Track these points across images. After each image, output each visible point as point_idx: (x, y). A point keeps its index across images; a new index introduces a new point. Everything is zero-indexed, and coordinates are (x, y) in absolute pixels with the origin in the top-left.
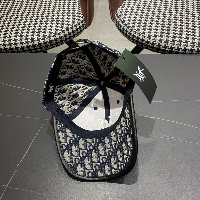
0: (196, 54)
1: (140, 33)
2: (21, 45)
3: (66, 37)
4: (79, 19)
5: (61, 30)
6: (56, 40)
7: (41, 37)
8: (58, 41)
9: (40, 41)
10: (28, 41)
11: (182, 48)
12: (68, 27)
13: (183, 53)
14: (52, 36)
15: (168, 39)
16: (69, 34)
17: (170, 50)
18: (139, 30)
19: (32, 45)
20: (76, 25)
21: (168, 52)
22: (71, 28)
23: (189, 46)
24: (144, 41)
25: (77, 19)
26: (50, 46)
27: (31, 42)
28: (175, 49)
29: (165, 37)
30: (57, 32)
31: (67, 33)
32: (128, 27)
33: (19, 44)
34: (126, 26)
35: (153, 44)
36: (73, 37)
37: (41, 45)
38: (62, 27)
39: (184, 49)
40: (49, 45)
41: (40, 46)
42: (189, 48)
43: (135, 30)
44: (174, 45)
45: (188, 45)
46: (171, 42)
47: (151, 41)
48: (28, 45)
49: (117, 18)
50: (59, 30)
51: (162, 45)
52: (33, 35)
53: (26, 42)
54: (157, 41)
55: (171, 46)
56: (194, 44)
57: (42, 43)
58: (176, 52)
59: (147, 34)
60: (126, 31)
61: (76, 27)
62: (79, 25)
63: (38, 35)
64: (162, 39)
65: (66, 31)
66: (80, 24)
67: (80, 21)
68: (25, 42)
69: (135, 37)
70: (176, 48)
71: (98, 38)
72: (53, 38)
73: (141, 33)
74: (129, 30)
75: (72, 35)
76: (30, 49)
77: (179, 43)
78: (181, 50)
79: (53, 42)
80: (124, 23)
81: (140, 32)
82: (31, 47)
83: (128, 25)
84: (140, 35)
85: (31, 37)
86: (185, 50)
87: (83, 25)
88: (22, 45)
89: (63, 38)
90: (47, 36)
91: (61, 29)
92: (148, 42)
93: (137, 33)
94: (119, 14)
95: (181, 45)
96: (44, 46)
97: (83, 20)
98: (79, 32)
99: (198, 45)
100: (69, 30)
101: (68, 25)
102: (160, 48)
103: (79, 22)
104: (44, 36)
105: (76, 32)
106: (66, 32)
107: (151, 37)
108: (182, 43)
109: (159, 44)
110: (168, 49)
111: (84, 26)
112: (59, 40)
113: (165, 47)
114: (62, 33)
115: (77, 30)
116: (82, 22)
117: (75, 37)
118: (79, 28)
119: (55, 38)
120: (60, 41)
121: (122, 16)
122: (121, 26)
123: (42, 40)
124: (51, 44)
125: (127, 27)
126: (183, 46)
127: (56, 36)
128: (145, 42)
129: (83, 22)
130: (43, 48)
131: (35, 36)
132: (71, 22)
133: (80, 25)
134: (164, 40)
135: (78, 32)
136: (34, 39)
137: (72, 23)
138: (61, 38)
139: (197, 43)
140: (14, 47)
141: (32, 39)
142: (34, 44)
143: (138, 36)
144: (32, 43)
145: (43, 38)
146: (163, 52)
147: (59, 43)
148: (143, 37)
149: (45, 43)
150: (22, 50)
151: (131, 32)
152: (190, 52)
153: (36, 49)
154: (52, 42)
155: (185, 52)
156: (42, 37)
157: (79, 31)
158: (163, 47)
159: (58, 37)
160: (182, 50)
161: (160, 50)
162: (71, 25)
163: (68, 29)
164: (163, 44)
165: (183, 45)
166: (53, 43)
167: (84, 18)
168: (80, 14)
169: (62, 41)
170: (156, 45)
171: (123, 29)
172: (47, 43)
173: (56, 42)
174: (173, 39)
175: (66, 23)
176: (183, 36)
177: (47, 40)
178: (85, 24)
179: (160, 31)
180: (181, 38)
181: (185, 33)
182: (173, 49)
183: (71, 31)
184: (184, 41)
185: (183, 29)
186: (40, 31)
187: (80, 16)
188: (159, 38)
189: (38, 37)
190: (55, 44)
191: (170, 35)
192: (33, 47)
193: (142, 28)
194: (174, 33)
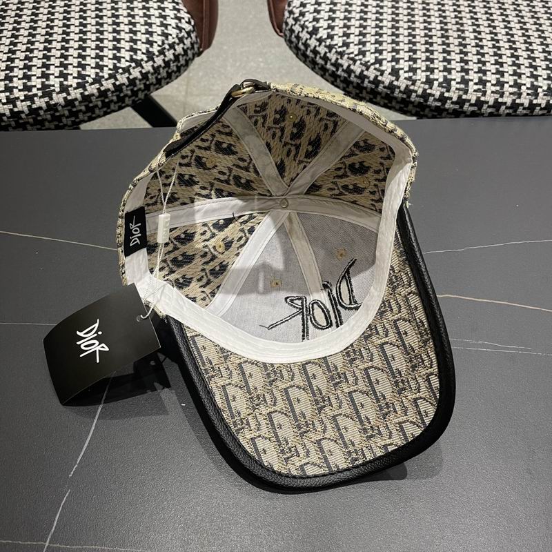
0: (526, 115)
1: (369, 62)
2: (11, 106)
3: (148, 79)
4: (179, 25)
5: (132, 60)
6: (118, 88)
7: (72, 82)
8: (126, 92)
9: (69, 94)
10: (30, 94)
11: (488, 102)
12: (151, 50)
13: (491, 115)
14: (106, 76)
15: (449, 77)
16: (155, 72)
17: (457, 107)
18: (363, 53)
19: (44, 106)
20: (174, 43)
21: (448, 113)
22: (159, 51)
23: (507, 94)
24: (382, 85)
25: (175, 26)
26: (102, 107)
27: (40, 97)
28: (471, 105)
29: (440, 71)
30: (118, 65)
31: (148, 67)
32: (330, 47)
33: (4, 104)
34: (323, 44)
35: (408, 91)
36: (166, 78)
37: (74, 106)
38: (133, 50)
39: (494, 103)
40: (96, 106)
41: (69, 108)
42: (508, 100)
43: (352, 53)
44: (466, 92)
45: (503, 93)
46: (458, 86)
47: (402, 83)
48: (34, 106)
49: (291, 21)
50: (124, 58)
51: (433, 95)
52: (45, 76)
53: (27, 98)
54: (418, 83)
55: (460, 97)
56: (519, 88)
57: (76, 99)
58: (473, 111)
59: (390, 65)
60: (325, 58)
61: (175, 50)
62: (181, 45)
63: (63, 76)
64: (432, 77)
65: (146, 62)
66: (185, 41)
67: (184, 34)
68: (22, 98)
69: (353, 75)
70: (474, 102)
71: (211, 90)
72: (108, 85)
73: (369, 64)
74: (333, 56)
75: (163, 73)
76: (39, 118)
77: (481, 87)
78: (485, 106)
79: (110, 94)
80: (316, 35)
81: (367, 59)
82: (42, 112)
83: (329, 40)
84: (367, 69)
85: (40, 80)
86: (497, 105)
87: (192, 44)
88: (15, 106)
89: (137, 82)
90: (89, 76)
91: (131, 56)
92: (391, 87)
93: (358, 62)
94: (297, 12)
95: (486, 91)
96: (83, 108)
97: (192, 29)
98: (182, 65)
99: (529, 92)
100: (156, 59)
102: (429, 103)
103: (180, 35)
104: (80, 76)
105: (175, 64)
106: (147, 64)
107: (401, 72)
108: (489, 88)
109: (425, 90)
110: (452, 106)
111: (196, 46)
112: (127, 90)
113: (443, 99)
114: (134, 68)
115: (177, 57)
116: (189, 33)
117: (172, 81)
118: (183, 53)
119: (114, 84)
120: (129, 93)
121: (309, 17)
122: (306, 45)
123: (75, 89)
124: (103, 101)
125: (326, 46)
126: (492, 95)
127: (118, 76)
128: (384, 87)
129: (193, 35)
130: (81, 115)
131: (52, 77)
132: (158, 35)
133: (184, 44)
134: (437, 80)
135: (179, 65)
136: (52, 88)
137: (160, 38)
138: (132, 82)
139: (529, 86)
141: (44, 86)
142: (52, 102)
143: (362, 71)
144: (46, 99)
145: (78, 84)
146: (436, 114)
147: (127, 99)
148: (379, 73)
149: (86, 99)
150: (15, 121)
151: (340, 61)
152: (511, 111)
153: (59, 119)
154: (107, 97)
155: (496, 113)
156: (76, 81)
157: (182, 61)
158: (435, 100)
159: (122, 79)
160: (489, 107)
161: (427, 110)
162: (160, 43)
163: (150, 56)
164: (436, 91)
166: (111, 98)
167: (193, 22)
168: (182, 12)
169: (135, 93)
170: (417, 96)
171: (315, 52)
172: (93, 99)
173: (118, 96)
174: (463, 78)
175: (143, 38)
176: (488, 66)
177: (92, 89)
178: (197, 42)
179: (424, 56)
180: (485, 73)
181: (493, 60)
182: (464, 104)
183: (159, 61)
184: (494, 82)
185: (486, 49)
186: (66, 62)
187: (183, 18)
188: (424, 74)
189: (61, 79)
190: (115, 103)
191: (453, 64)
192: (49, 112)
193: (373, 48)
194: (462, 60)
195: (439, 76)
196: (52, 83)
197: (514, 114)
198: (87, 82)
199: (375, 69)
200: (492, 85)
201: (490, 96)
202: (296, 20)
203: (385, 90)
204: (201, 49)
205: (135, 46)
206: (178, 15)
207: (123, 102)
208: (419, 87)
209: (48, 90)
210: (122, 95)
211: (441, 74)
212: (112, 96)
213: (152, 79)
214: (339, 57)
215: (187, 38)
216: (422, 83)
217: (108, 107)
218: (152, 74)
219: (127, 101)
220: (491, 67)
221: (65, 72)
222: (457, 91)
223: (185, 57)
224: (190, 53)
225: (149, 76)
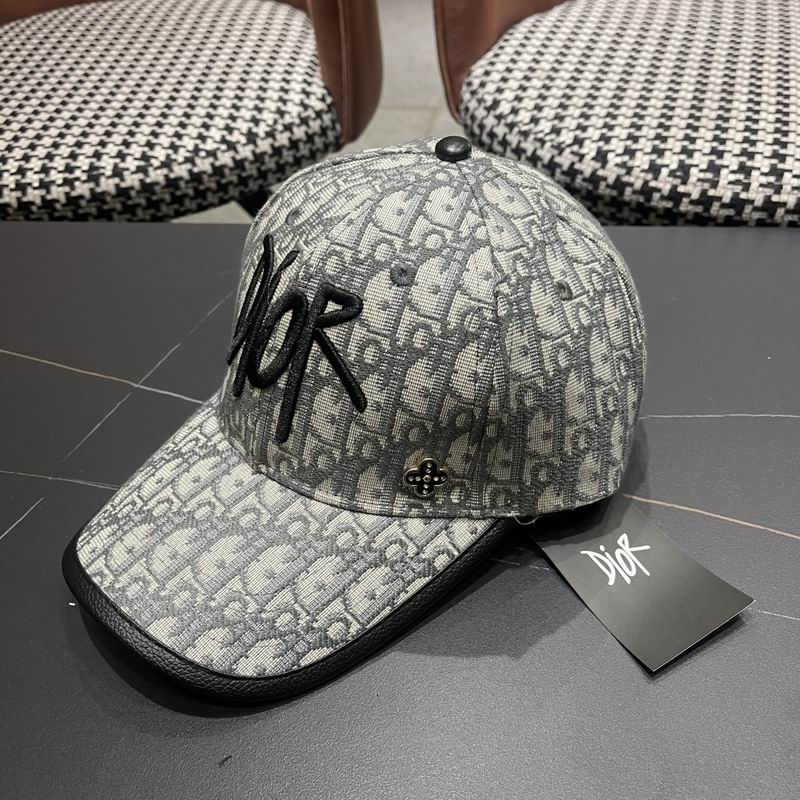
1: (563, 142)
2: (43, 192)
3: (244, 170)
4: (306, 101)
5: (223, 141)
6: (196, 177)
7: (131, 164)
8: (208, 184)
9: (122, 179)
10: (71, 176)
11: (754, 201)
12: (255, 130)
13: (760, 223)
14: (181, 160)
15: (688, 162)
16: (257, 161)
17: (699, 209)
18: (556, 131)
19: (87, 194)
20: (292, 124)
21: (687, 220)
22: (266, 133)
23: (787, 188)
24: (581, 177)
25: (298, 102)
26: (171, 203)
27: (84, 182)
28: (724, 206)
29: (674, 154)
30: (202, 146)
31: (246, 152)
32: (511, 126)
33: (35, 188)
34: (503, 121)
35: (619, 185)
36: (275, 173)
37: (129, 198)
38: (229, 129)
39: (765, 202)
40: (163, 200)
41: (122, 199)
42: (789, 198)
43: (542, 131)
44: (715, 185)
45: (781, 187)
46: (702, 175)
48: (74, 194)
49: (467, 96)
50: (212, 138)
51: (659, 190)
52: (97, 155)
53: (66, 182)
54: (636, 171)
55: (704, 193)
57: (132, 188)
58: (728, 217)
59: (594, 146)
61: (292, 132)
62: (304, 128)
63: (121, 156)
64: (659, 162)
65: (244, 145)
66: (311, 123)
67: (310, 113)
68: (60, 182)
70: (728, 201)
72: (181, 171)
73: (564, 145)
74: (514, 139)
75: (270, 163)
76: (81, 211)
77: (741, 177)
78: (748, 209)
79: (182, 184)
80: (495, 110)
81: (561, 139)
82: (83, 203)
83: (513, 116)
84: (560, 154)
85: (88, 161)
86: (770, 206)
87: (324, 131)
88: (49, 192)
89: (227, 171)
90: (156, 158)
91: (223, 137)
92: (594, 179)
93: (548, 145)
94: (476, 82)
95: (749, 184)
96: (143, 201)
97: (326, 109)
98: (303, 156)
100: (259, 142)
103: (304, 115)
104: (145, 157)
106: (245, 148)
107: (610, 156)
108: (756, 179)
109: (646, 183)
110: (690, 207)
111: (331, 135)
112: (210, 181)
113: (675, 196)
115: (294, 144)
116: (319, 114)
118: (305, 139)
119: (190, 172)
120: (213, 186)
121: (491, 87)
122: (482, 127)
123: (133, 173)
124: (172, 194)
125: (507, 125)
126: (761, 189)
127: (198, 161)
128: (584, 180)
130: (139, 212)
131: (105, 157)
132: (271, 112)
133: (309, 127)
134: (667, 166)
135: (298, 155)
136: (102, 171)
137: (272, 115)
138: (218, 171)
140: (14, 203)
141: (92, 167)
142: (99, 190)
143: (553, 157)
144: (91, 185)
145: (138, 167)
147: (210, 195)
148: (576, 159)
149: (147, 188)
151: (523, 145)
152: (794, 218)
154: (178, 188)
155: (769, 221)
156: (137, 163)
157: (304, 150)
158: (663, 198)
159: (204, 165)
161: (652, 216)
162: (270, 122)
163: (251, 138)
165: (761, 185)
166: (185, 191)
167: (329, 100)
168: (314, 86)
169: (223, 187)
170: (634, 192)
171: (492, 135)
172: (157, 189)
173: (196, 189)
174: (711, 163)
175: (248, 115)
176: (760, 147)
177: (157, 175)
178: (334, 128)
179: (652, 134)
180: (751, 156)
181: (770, 139)
182: (711, 205)
183: (264, 146)
184: (766, 170)
185: (762, 124)
186: (131, 140)
187: (314, 94)
188: (647, 158)
189: (118, 160)
190: (192, 199)
191: (699, 144)
192: (93, 204)
193: (574, 124)
194: (716, 138)
195: (671, 161)
196: (102, 164)
198: (151, 165)
199: (572, 153)
200: (762, 174)
201: (758, 192)
202: (473, 93)
203: (585, 184)
204: (342, 141)
205: (233, 125)
206: (308, 89)
207: (205, 198)
208: (638, 178)
209: (95, 173)
210: (202, 187)
211: (676, 158)
212: (187, 187)
213: (251, 170)
214: (522, 139)
215: (314, 119)
216: (643, 171)
217: (181, 204)
218: (252, 163)
219: (211, 198)
220: (764, 148)
221: (126, 151)
222: (699, 183)
223: (308, 146)
224: (319, 142)
225: (247, 164)
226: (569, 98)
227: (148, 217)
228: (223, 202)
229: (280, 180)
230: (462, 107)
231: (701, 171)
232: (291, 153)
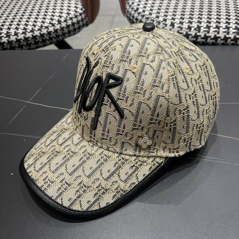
1: (160, 21)
4: (76, 10)
5: (50, 23)
6: (42, 35)
7: (20, 31)
9: (18, 36)
11: (221, 37)
12: (60, 19)
13: (223, 44)
14: (37, 29)
15: (200, 25)
17: (204, 40)
18: (158, 17)
19: (6, 41)
20: (72, 17)
22: (64, 20)
23: (231, 33)
25: (74, 10)
27: (5, 37)
28: (212, 39)
30: (43, 25)
31: (58, 27)
32: (143, 16)
34: (140, 15)
36: (68, 34)
37: (20, 42)
38: (52, 19)
39: (224, 37)
40: (32, 43)
41: (18, 43)
42: (232, 36)
43: (153, 17)
44: (208, 32)
45: (229, 32)
48: (2, 41)
49: (128, 7)
51: (191, 35)
52: (9, 29)
54: (184, 29)
55: (205, 35)
57: (21, 39)
58: (213, 42)
59: (170, 21)
61: (72, 20)
62: (76, 19)
63: (17, 29)
64: (191, 26)
65: (57, 24)
67: (78, 14)
70: (213, 37)
72: (37, 33)
75: (66, 30)
76: (5, 47)
77: (217, 29)
78: (219, 40)
79: (38, 38)
80: (138, 11)
81: (159, 19)
82: (5, 44)
83: (143, 13)
85: (6, 30)
86: (226, 39)
87: (82, 20)
89: (52, 33)
90: (29, 29)
94: (131, 3)
95: (219, 32)
96: (25, 44)
97: (83, 13)
98: (76, 28)
100: (62, 24)
101: (60, 17)
103: (76, 14)
104: (25, 29)
107: (175, 24)
108: (221, 30)
109: (187, 32)
110: (201, 40)
111: (85, 21)
112: (47, 37)
113: (196, 36)
115: (73, 24)
116: (81, 14)
117: (71, 35)
118: (77, 23)
119: (40, 33)
120: (48, 38)
121: (136, 4)
122: (133, 17)
123: (21, 34)
124: (35, 41)
126: (223, 33)
127: (42, 30)
130: (24, 47)
131: (12, 29)
132: (65, 14)
133: (78, 18)
134: (193, 27)
136: (11, 34)
138: (49, 33)
141: (7, 33)
142: (10, 40)
144: (8, 38)
145: (23, 32)
147: (47, 41)
149: (26, 39)
152: (233, 42)
154: (36, 39)
155: (225, 43)
157: (76, 26)
158: (192, 37)
159: (44, 31)
162: (65, 17)
163: (59, 22)
164: (193, 32)
167: (84, 10)
168: (79, 5)
169: (51, 39)
172: (30, 39)
173: (42, 39)
174: (207, 25)
175: (58, 15)
176: (222, 20)
177: (29, 35)
178: (85, 19)
179: (188, 17)
180: (219, 23)
181: (225, 17)
182: (207, 39)
183: (64, 25)
184: (224, 27)
185: (222, 13)
186: (20, 23)
187: (79, 7)
188: (187, 25)
189: (16, 30)
190: (41, 42)
191: (203, 20)
192: (8, 45)
193: (163, 15)
194: (208, 18)
195: (195, 25)
196: (11, 31)
197: (235, 44)
198: (27, 31)
199: (163, 24)
202: (130, 6)
204: (88, 23)
205: (53, 18)
206: (77, 6)
207: (45, 42)
208: (184, 31)
209: (9, 34)
210: (44, 39)
211: (196, 24)
212: (39, 39)
213: (60, 33)
214: (146, 20)
215: (79, 16)
216: (186, 29)
217: (38, 44)
218: (60, 30)
219: (47, 42)
220: (223, 20)
221: (18, 27)
222: (204, 32)
223: (78, 25)
224: (81, 23)
225: (58, 31)
226: (161, 6)
227: (27, 49)
228: (51, 43)
229: (69, 36)
230: (126, 11)
231: (204, 28)
232: (73, 27)
